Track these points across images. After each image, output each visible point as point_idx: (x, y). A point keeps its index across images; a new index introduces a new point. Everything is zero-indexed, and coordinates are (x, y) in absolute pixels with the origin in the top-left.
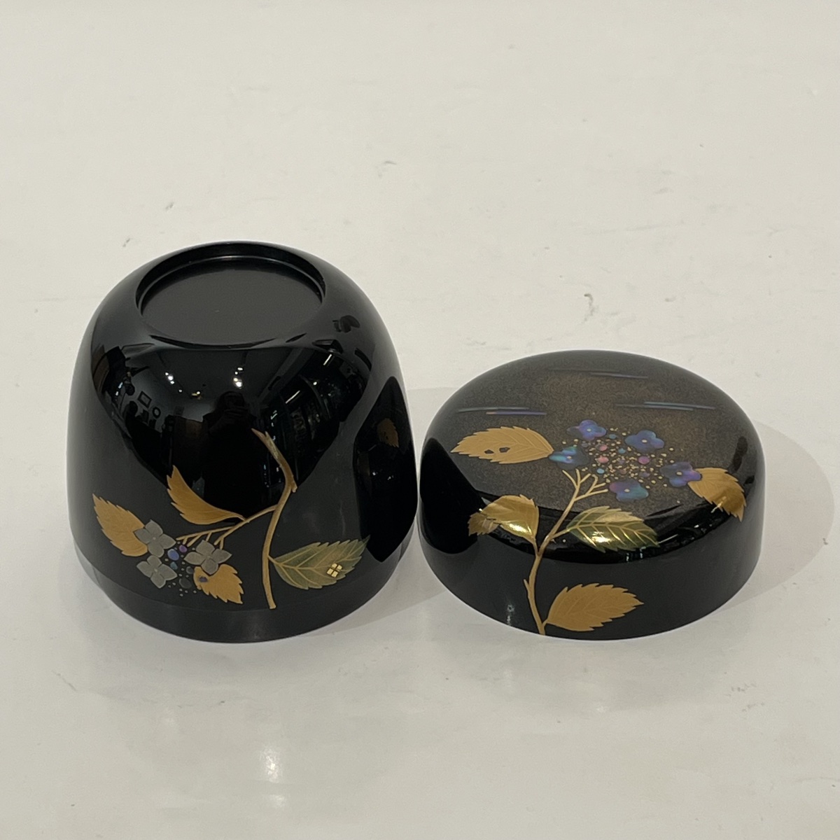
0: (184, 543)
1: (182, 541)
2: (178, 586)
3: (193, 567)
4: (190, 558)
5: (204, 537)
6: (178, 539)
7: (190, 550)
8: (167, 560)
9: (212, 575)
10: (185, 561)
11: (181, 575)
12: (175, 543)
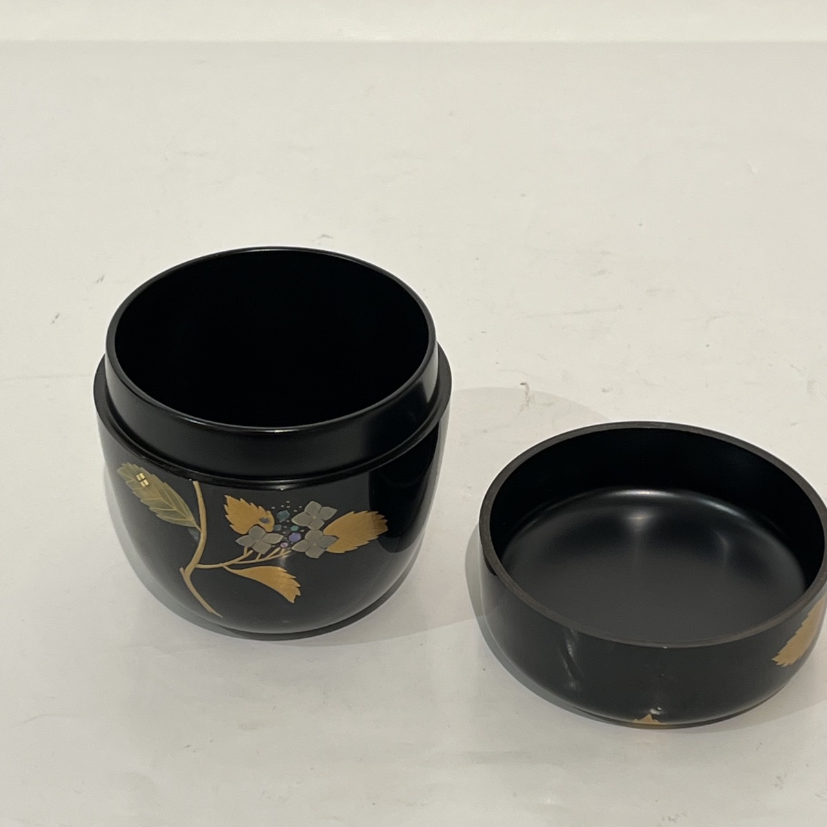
0: (283, 550)
1: (286, 550)
2: (290, 511)
3: (273, 532)
4: (279, 537)
5: (262, 556)
6: (289, 552)
7: (278, 545)
8: (303, 531)
9: (255, 525)
10: (283, 534)
11: (288, 521)
12: (293, 548)
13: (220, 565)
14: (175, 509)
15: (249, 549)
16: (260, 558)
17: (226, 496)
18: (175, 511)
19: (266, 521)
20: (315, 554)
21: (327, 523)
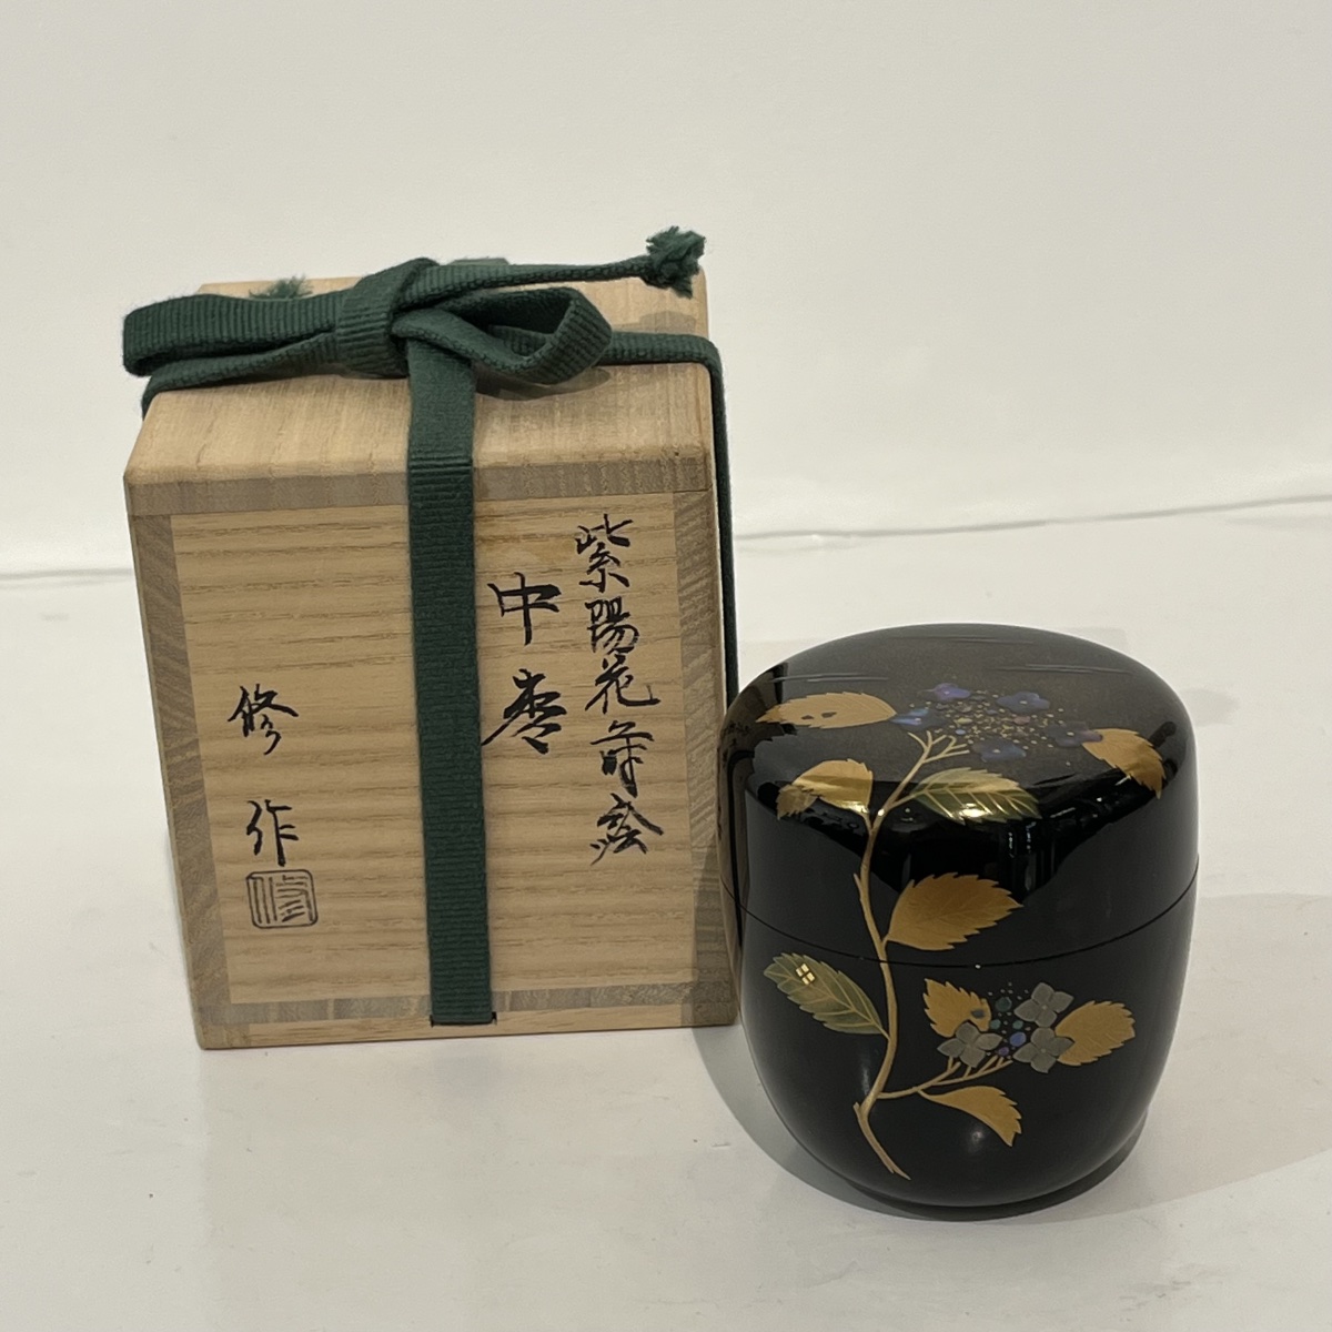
0: (1002, 1059)
1: (1006, 1060)
2: (1013, 997)
3: (990, 1031)
4: (996, 1039)
5: (974, 1071)
6: (1010, 1062)
7: (993, 1052)
8: (1028, 1029)
9: (964, 1022)
10: (1002, 1035)
11: (1009, 1014)
12: (1015, 1056)
13: (914, 1089)
14: (853, 1009)
15: (955, 1060)
16: (971, 1073)
17: (926, 980)
18: (854, 1014)
19: (980, 1014)
20: (1042, 1066)
21: (1061, 1016)
